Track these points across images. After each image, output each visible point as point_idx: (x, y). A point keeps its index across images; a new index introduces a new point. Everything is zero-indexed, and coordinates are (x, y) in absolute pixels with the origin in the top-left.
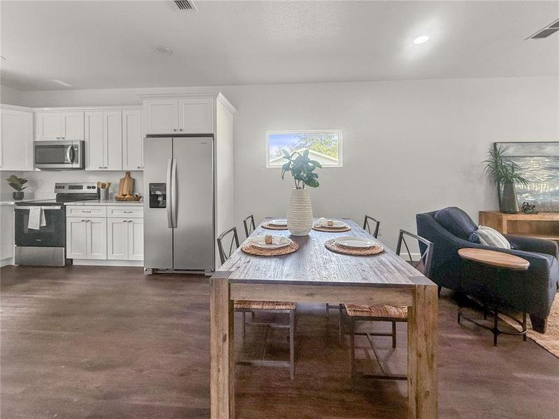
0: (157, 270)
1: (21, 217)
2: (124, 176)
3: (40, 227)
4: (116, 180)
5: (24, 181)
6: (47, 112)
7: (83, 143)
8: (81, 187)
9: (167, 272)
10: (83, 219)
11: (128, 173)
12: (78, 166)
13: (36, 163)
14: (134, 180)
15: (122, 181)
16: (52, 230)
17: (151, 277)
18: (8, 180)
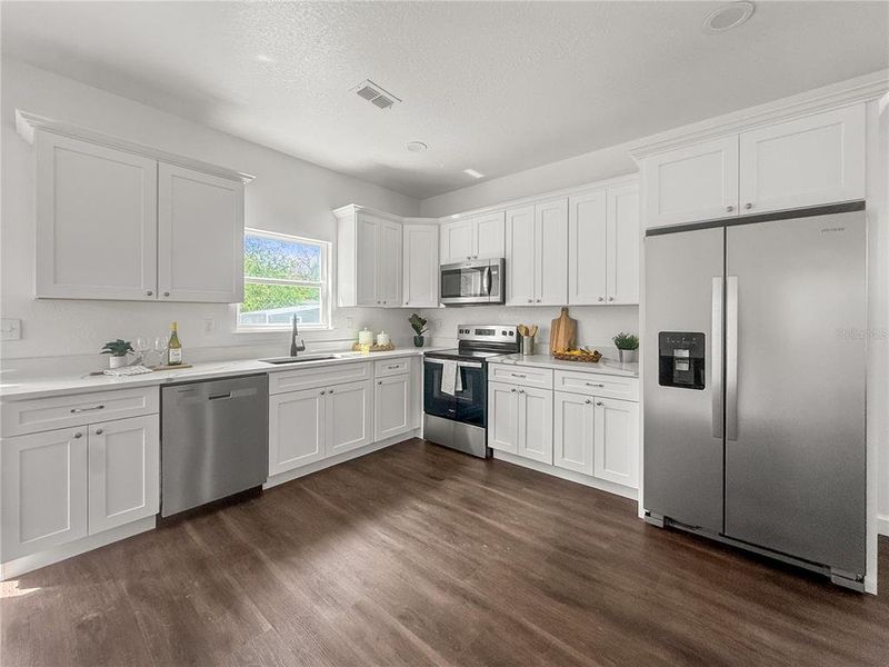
0: (671, 520)
1: (432, 373)
2: (558, 314)
3: (456, 392)
4: (545, 322)
5: (424, 322)
6: (457, 220)
7: (504, 261)
8: (491, 332)
9: (696, 532)
10: (513, 387)
11: (565, 310)
12: (497, 298)
13: (443, 297)
14: (576, 322)
15: (556, 323)
16: (468, 398)
17: (660, 534)
18: (410, 320)
